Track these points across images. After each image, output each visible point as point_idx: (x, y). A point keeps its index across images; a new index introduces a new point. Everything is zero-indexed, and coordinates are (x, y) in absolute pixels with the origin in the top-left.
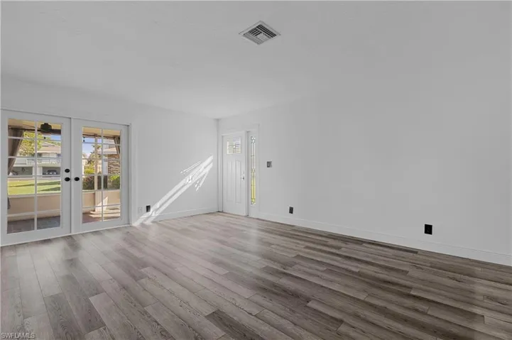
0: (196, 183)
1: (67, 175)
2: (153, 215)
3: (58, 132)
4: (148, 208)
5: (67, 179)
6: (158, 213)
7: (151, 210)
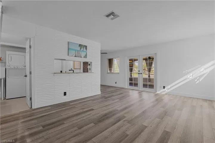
0: (196, 78)
1: (139, 72)
2: (167, 91)
3: (137, 60)
4: (164, 87)
5: (139, 74)
6: (169, 91)
7: (166, 88)
